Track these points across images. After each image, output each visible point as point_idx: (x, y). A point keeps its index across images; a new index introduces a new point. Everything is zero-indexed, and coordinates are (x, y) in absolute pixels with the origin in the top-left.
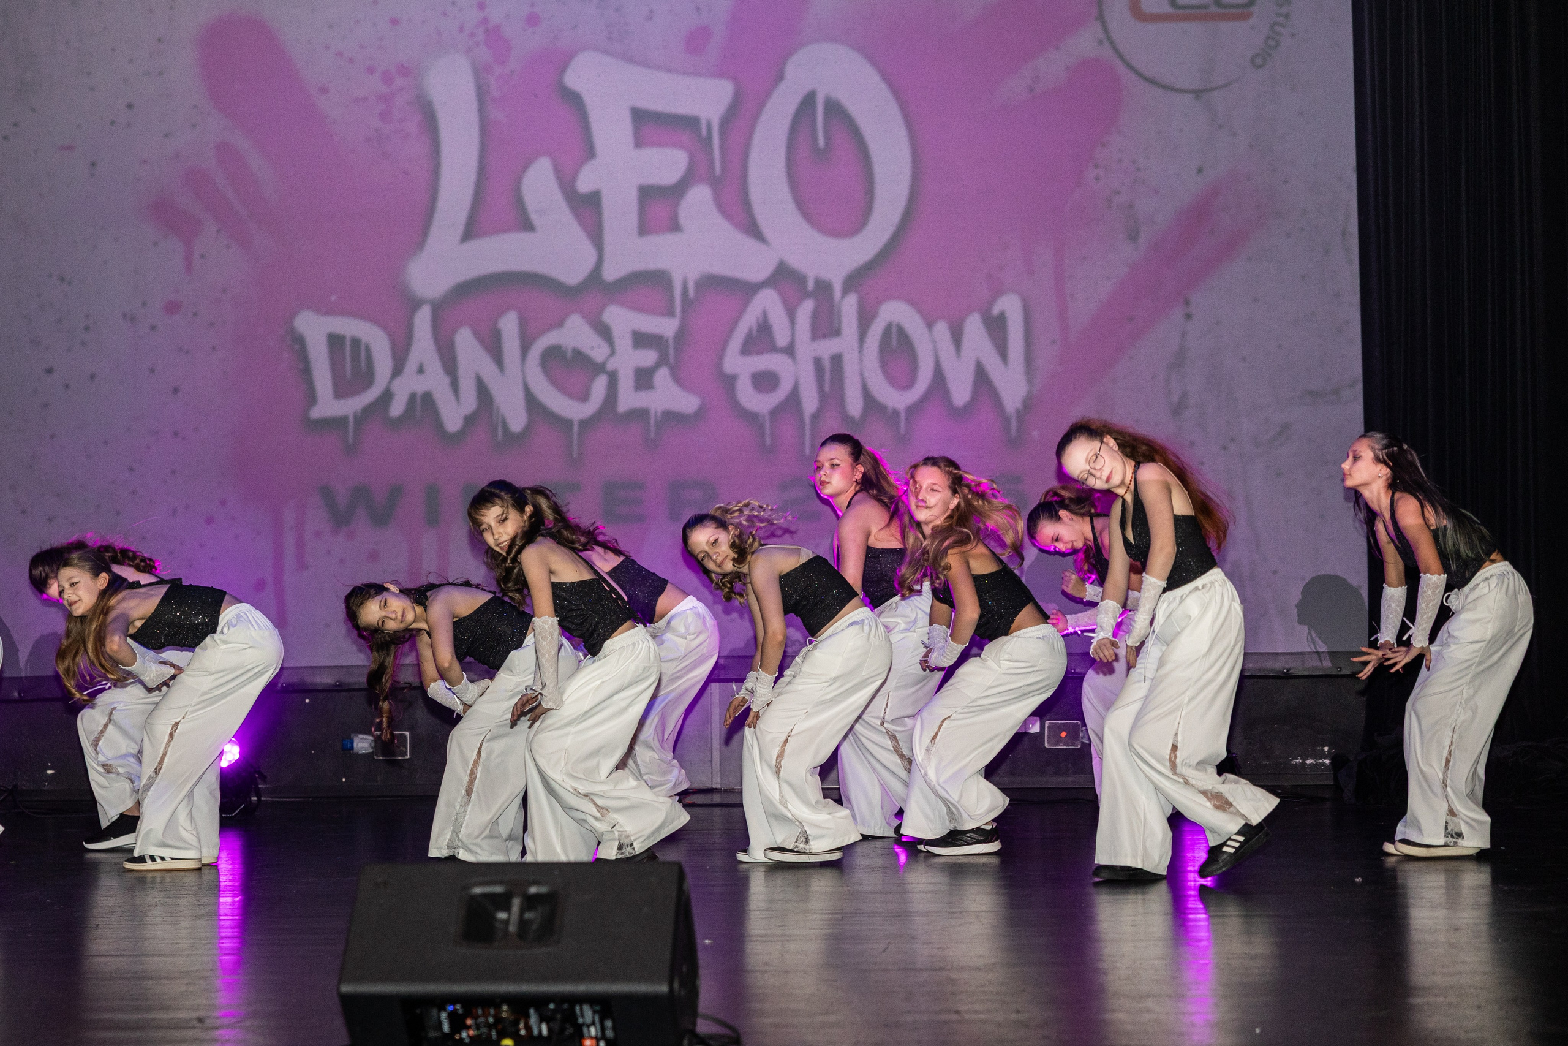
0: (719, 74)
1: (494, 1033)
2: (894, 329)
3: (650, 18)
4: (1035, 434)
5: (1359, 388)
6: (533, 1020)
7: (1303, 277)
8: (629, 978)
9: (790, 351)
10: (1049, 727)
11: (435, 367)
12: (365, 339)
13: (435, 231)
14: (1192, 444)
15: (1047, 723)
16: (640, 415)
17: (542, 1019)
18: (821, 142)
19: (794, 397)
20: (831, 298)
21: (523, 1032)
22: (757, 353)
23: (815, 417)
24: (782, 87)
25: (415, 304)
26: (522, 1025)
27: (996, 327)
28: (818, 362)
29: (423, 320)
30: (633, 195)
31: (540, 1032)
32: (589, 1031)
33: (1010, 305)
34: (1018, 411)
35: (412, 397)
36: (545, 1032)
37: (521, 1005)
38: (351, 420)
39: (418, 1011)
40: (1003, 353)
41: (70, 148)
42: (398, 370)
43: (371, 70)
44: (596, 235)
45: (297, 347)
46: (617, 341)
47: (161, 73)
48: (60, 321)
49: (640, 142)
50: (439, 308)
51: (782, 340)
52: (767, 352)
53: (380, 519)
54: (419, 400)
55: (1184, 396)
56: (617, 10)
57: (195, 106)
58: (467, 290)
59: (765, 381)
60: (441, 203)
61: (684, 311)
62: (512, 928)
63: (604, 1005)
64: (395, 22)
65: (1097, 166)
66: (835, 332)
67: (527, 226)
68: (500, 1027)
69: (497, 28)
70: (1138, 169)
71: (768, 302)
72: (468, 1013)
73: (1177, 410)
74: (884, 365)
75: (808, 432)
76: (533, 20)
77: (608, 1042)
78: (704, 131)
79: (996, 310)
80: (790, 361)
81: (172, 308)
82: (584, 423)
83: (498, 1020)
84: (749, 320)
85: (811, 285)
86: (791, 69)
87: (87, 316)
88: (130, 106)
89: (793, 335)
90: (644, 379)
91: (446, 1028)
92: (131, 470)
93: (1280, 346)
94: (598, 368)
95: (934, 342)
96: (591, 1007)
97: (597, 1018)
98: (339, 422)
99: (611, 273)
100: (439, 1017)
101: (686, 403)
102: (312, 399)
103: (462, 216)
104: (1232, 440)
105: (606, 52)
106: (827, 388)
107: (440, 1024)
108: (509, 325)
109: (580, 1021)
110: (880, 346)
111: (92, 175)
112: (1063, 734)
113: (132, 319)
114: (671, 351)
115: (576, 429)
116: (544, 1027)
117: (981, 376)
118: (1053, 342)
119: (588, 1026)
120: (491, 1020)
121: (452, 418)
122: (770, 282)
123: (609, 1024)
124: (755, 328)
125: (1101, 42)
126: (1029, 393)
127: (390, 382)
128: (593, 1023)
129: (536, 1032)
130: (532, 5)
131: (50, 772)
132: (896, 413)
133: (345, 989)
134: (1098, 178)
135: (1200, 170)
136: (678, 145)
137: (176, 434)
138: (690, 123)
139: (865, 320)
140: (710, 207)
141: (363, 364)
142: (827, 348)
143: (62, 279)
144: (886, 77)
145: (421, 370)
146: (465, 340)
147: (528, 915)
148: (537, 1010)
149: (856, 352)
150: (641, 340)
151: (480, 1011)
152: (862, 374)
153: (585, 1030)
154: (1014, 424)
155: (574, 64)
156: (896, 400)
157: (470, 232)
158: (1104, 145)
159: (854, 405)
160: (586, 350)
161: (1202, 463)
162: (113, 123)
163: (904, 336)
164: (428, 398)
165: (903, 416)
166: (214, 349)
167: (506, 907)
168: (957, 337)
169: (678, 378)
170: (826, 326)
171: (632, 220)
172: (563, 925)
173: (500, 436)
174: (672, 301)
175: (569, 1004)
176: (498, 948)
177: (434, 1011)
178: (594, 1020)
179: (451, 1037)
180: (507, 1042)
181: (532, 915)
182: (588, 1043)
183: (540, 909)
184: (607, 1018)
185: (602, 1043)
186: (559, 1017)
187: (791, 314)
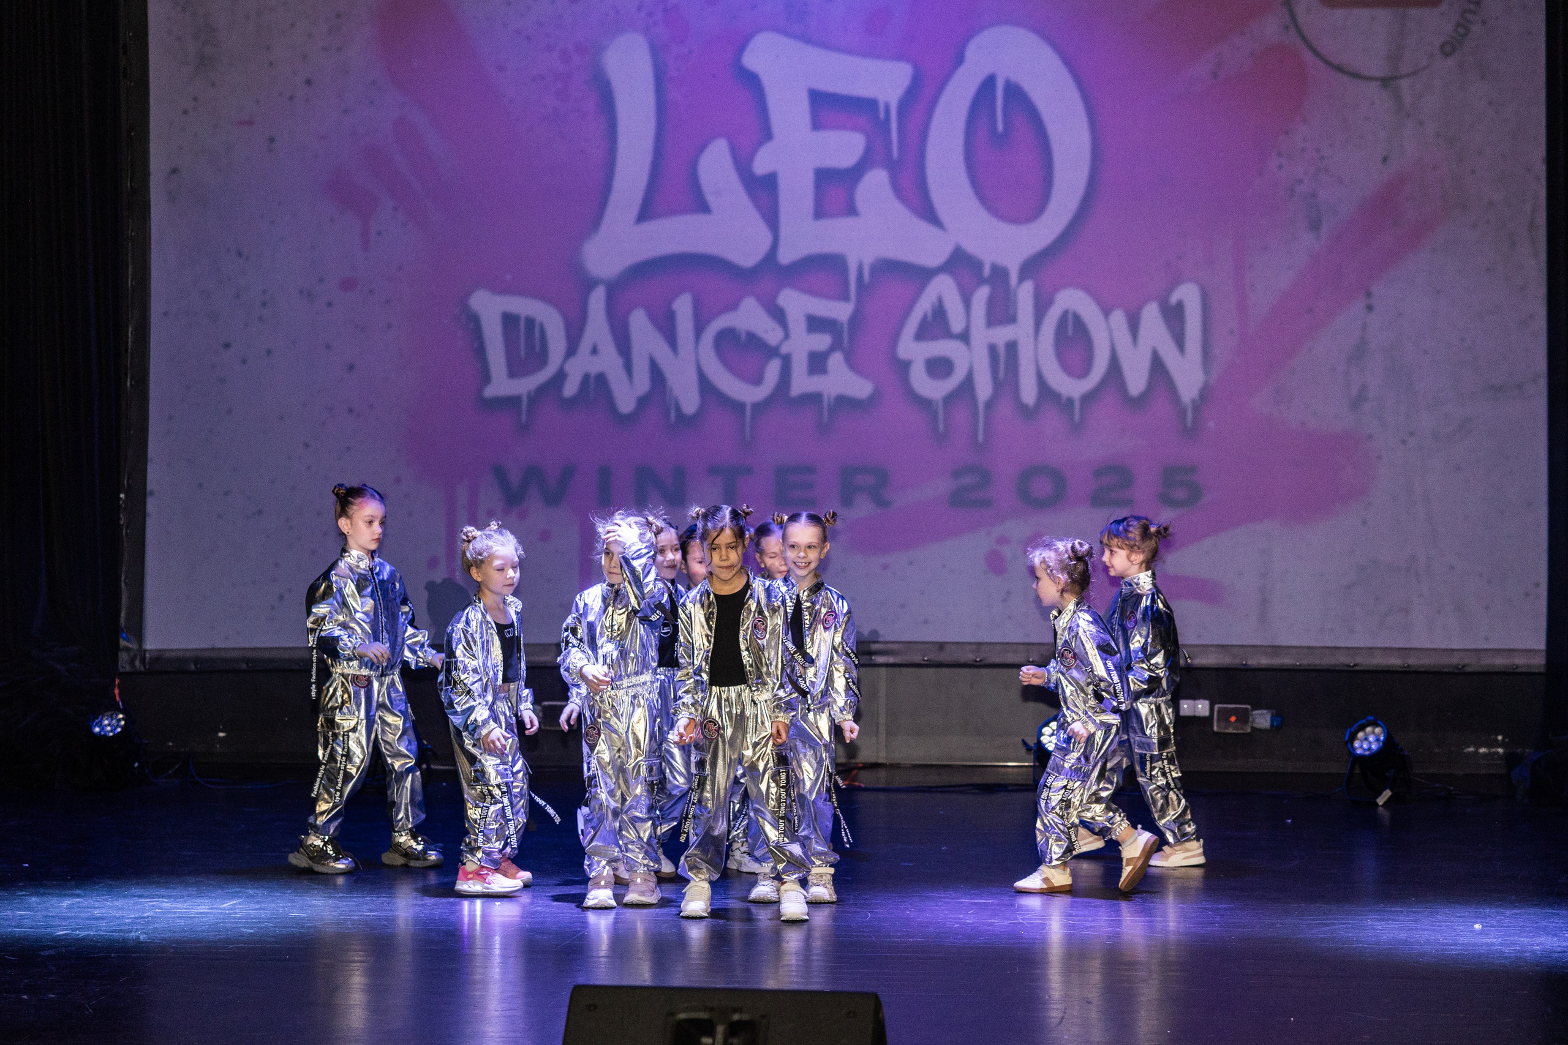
0: (899, 57)
2: (1070, 317)
4: (1211, 424)
5: (1543, 383)
7: (1488, 270)
9: (964, 337)
10: (1219, 711)
11: (609, 348)
12: (539, 319)
13: (609, 211)
14: (1370, 437)
15: (1216, 707)
16: (813, 399)
18: (1000, 127)
19: (968, 383)
20: (1007, 284)
22: (933, 339)
23: (989, 405)
24: (962, 70)
25: (588, 284)
27: (1174, 316)
28: (992, 349)
29: (597, 300)
30: (809, 179)
33: (1188, 295)
34: (1193, 401)
35: (586, 378)
38: (525, 399)
40: (1181, 345)
41: (250, 123)
42: (571, 350)
43: (549, 48)
44: (772, 218)
45: (472, 325)
46: (792, 325)
47: (339, 49)
48: (237, 296)
49: (817, 125)
50: (615, 289)
51: (957, 325)
52: (943, 337)
53: (552, 499)
54: (592, 380)
55: (1364, 388)
57: (373, 83)
58: (641, 271)
59: (939, 367)
60: (618, 183)
61: (859, 295)
65: (1279, 154)
66: (1011, 319)
67: (702, 206)
69: (676, 7)
70: (1322, 158)
71: (944, 288)
73: (1356, 404)
74: (1060, 351)
75: (981, 419)
78: (882, 115)
79: (1174, 299)
80: (964, 348)
81: (348, 285)
82: (757, 407)
84: (924, 306)
85: (987, 271)
86: (970, 53)
87: (265, 292)
88: (308, 82)
89: (968, 321)
90: (817, 363)
92: (307, 445)
93: (1462, 340)
94: (772, 352)
95: (1110, 330)
98: (512, 402)
99: (787, 256)
101: (860, 388)
102: (485, 377)
103: (637, 198)
104: (1412, 434)
105: (784, 32)
106: (1001, 375)
108: (683, 307)
110: (1055, 334)
111: (270, 151)
112: (1233, 719)
113: (309, 295)
114: (846, 336)
115: (748, 413)
117: (1157, 366)
118: (1232, 332)
121: (626, 399)
122: (946, 268)
124: (929, 315)
125: (1287, 28)
126: (1206, 383)
127: (564, 362)
131: (221, 734)
132: (1070, 401)
134: (1280, 167)
135: (1385, 160)
136: (855, 128)
137: (351, 411)
138: (868, 105)
139: (1041, 306)
140: (887, 191)
141: (537, 345)
142: (1002, 335)
143: (239, 254)
144: (1067, 61)
145: (594, 351)
146: (639, 322)
147: (730, 1040)
149: (1032, 339)
150: (815, 324)
152: (1037, 362)
154: (1190, 415)
155: (752, 45)
156: (1071, 388)
157: (647, 212)
158: (1287, 133)
159: (1029, 393)
160: (759, 332)
161: (1380, 457)
162: (291, 98)
163: (1080, 326)
164: (601, 379)
165: (1077, 405)
166: (389, 326)
167: (711, 1033)
168: (1134, 326)
169: (852, 364)
170: (1001, 312)
171: (809, 203)
173: (673, 418)
174: (847, 286)
181: (734, 1040)
183: (744, 1035)
187: (967, 300)
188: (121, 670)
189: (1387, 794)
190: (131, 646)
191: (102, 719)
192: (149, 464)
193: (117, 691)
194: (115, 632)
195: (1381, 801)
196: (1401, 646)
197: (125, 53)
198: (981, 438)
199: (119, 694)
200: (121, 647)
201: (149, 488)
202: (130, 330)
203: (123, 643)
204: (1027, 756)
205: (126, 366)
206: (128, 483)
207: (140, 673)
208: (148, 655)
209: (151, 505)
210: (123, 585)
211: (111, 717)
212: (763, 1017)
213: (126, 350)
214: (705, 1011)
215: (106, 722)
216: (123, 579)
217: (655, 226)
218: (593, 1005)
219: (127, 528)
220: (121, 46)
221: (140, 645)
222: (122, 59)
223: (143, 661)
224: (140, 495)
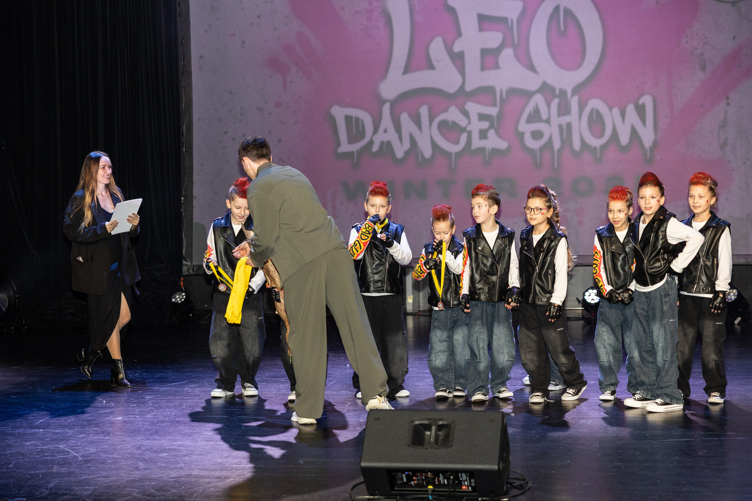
1: (425, 482)
2: (595, 111)
4: (658, 157)
6: (441, 478)
8: (480, 463)
9: (548, 121)
11: (392, 130)
12: (361, 118)
13: (391, 69)
14: (729, 161)
16: (481, 150)
17: (445, 478)
18: (562, 28)
19: (550, 141)
20: (566, 98)
21: (437, 483)
22: (534, 123)
23: (559, 151)
24: (544, 4)
25: (383, 102)
26: (436, 480)
27: (641, 110)
28: (560, 126)
29: (386, 108)
30: (478, 53)
31: (444, 483)
32: (465, 483)
33: (647, 100)
34: (650, 147)
35: (382, 143)
36: (446, 483)
37: (436, 472)
38: (356, 153)
39: (393, 474)
40: (644, 123)
42: (375, 131)
44: (462, 71)
45: (332, 121)
46: (471, 118)
47: (272, 2)
48: (230, 111)
49: (481, 29)
50: (393, 104)
51: (544, 116)
52: (538, 122)
54: (385, 144)
55: (726, 140)
57: (287, 16)
58: (405, 96)
59: (537, 135)
60: (394, 57)
61: (501, 105)
62: (432, 440)
63: (471, 474)
65: (687, 37)
66: (568, 113)
67: (432, 67)
68: (427, 480)
70: (706, 38)
71: (538, 100)
72: (414, 475)
73: (723, 146)
74: (590, 127)
75: (556, 157)
77: (472, 487)
78: (510, 24)
79: (641, 102)
80: (548, 126)
81: (278, 105)
82: (457, 154)
83: (426, 478)
84: (530, 108)
85: (557, 92)
87: (242, 109)
88: (259, 17)
89: (549, 114)
90: (483, 135)
91: (405, 480)
94: (463, 130)
95: (612, 117)
96: (465, 474)
97: (468, 478)
98: (350, 154)
99: (468, 88)
100: (402, 476)
101: (502, 145)
102: (338, 144)
103: (403, 63)
104: (748, 160)
106: (565, 137)
107: (402, 479)
108: (424, 111)
109: (461, 479)
110: (588, 119)
111: (243, 47)
113: (261, 110)
114: (495, 122)
115: (453, 156)
116: (446, 480)
117: (634, 132)
118: (667, 116)
119: (464, 481)
120: (424, 478)
121: (400, 151)
122: (540, 90)
123: (473, 481)
124: (532, 112)
126: (655, 139)
127: (372, 137)
128: (466, 480)
129: (442, 483)
132: (595, 148)
133: (363, 464)
134: (687, 42)
135: (734, 38)
136: (498, 30)
137: (280, 160)
138: (503, 20)
139: (582, 107)
140: (513, 58)
141: (361, 129)
142: (565, 120)
143: (231, 93)
145: (386, 131)
146: (405, 118)
147: (438, 433)
148: (442, 475)
149: (578, 121)
150: (482, 117)
151: (419, 474)
152: (580, 131)
153: (463, 482)
154: (648, 153)
156: (596, 143)
157: (407, 70)
158: (690, 27)
159: (577, 145)
160: (458, 121)
161: (734, 170)
162: (251, 24)
163: (599, 115)
164: (389, 143)
166: (296, 122)
167: (430, 430)
168: (623, 114)
169: (498, 134)
170: (564, 110)
171: (478, 64)
172: (453, 440)
173: (420, 160)
174: (496, 99)
175: (456, 472)
176: (426, 448)
177: (400, 474)
178: (466, 479)
179: (407, 484)
180: (430, 487)
181: (440, 433)
182: (464, 487)
183: (443, 430)
184: (472, 478)
185: (470, 488)
186: (452, 477)
187: (549, 105)
188: (184, 274)
189: (739, 319)
190: (187, 263)
191: (176, 295)
192: (194, 185)
193: (182, 283)
194: (181, 258)
195: (736, 322)
196: (745, 254)
197: (179, 6)
198: (556, 166)
199: (183, 285)
200: (183, 264)
201: (194, 195)
202: (184, 127)
203: (184, 262)
204: (579, 305)
205: (183, 142)
206: (185, 193)
207: (192, 275)
208: (195, 267)
209: (195, 203)
210: (184, 237)
211: (180, 294)
212: (453, 422)
213: (183, 135)
214: (427, 420)
215: (177, 297)
216: (184, 235)
217: (409, 76)
218: (378, 418)
219: (185, 213)
220: (177, 3)
221: (192, 263)
222: (178, 8)
223: (193, 270)
224: (190, 199)
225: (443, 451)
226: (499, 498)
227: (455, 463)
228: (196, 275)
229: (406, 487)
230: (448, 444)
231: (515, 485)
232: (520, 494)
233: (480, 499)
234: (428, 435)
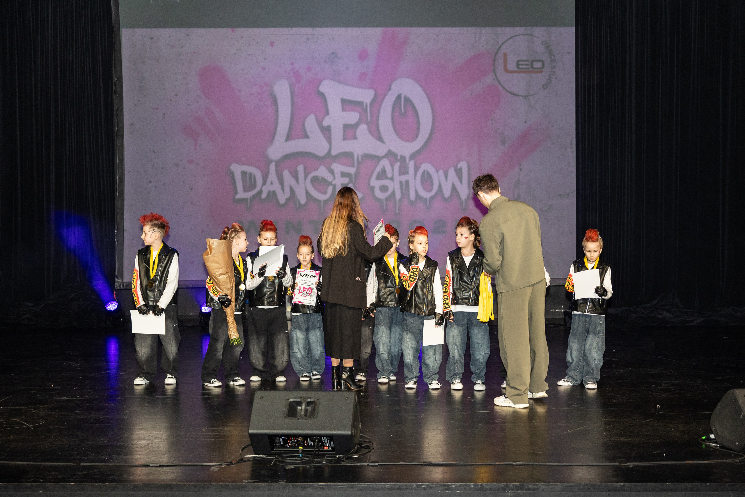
0: (370, 88)
1: (297, 444)
2: (426, 172)
3: (347, 68)
4: (471, 207)
6: (309, 441)
8: (338, 429)
9: (392, 179)
11: (276, 183)
12: (253, 173)
13: (276, 138)
17: (311, 441)
18: (403, 111)
19: (393, 194)
20: (405, 162)
22: (381, 180)
23: (400, 200)
24: (390, 92)
25: (270, 162)
26: (305, 443)
27: (459, 172)
28: (401, 183)
29: (272, 166)
30: (341, 128)
31: (311, 444)
32: (326, 445)
33: (463, 165)
34: (465, 199)
35: (269, 192)
36: (312, 445)
37: (305, 437)
38: (249, 199)
39: (274, 438)
40: (461, 181)
41: (157, 109)
42: (264, 183)
43: (256, 85)
44: (329, 141)
45: (231, 175)
46: (336, 175)
47: (186, 84)
48: (153, 166)
49: (343, 110)
50: (278, 163)
51: (389, 175)
52: (385, 179)
54: (271, 193)
56: (337, 66)
57: (198, 95)
58: (287, 157)
59: (384, 189)
60: (279, 129)
61: (358, 165)
62: (302, 413)
63: (331, 437)
64: (264, 69)
65: (492, 120)
66: (407, 173)
67: (307, 137)
69: (297, 71)
70: (506, 121)
71: (385, 163)
72: (289, 439)
74: (422, 184)
75: (397, 205)
76: (309, 69)
77: (332, 448)
78: (365, 106)
79: (459, 167)
80: (392, 182)
81: (190, 162)
82: (325, 202)
83: (298, 441)
84: (379, 169)
85: (399, 157)
86: (393, 86)
87: (162, 164)
88: (176, 95)
89: (393, 174)
91: (282, 443)
92: (177, 214)
94: (330, 184)
95: (438, 176)
96: (327, 438)
97: (329, 441)
98: (245, 200)
99: (334, 153)
100: (280, 440)
102: (236, 192)
103: (285, 134)
105: (333, 80)
106: (404, 191)
107: (280, 442)
108: (300, 169)
109: (323, 442)
110: (421, 178)
111: (164, 118)
113: (177, 165)
114: (353, 178)
115: (322, 204)
116: (312, 443)
117: (454, 188)
119: (326, 443)
120: (296, 441)
121: (282, 198)
123: (332, 443)
124: (381, 172)
125: (494, 79)
126: (469, 193)
127: (262, 187)
128: (328, 443)
129: (309, 444)
130: (309, 64)
132: (426, 199)
133: (251, 431)
134: (492, 124)
136: (356, 111)
137: (192, 203)
138: (360, 103)
139: (416, 169)
140: (367, 131)
141: (253, 182)
142: (404, 178)
143: (154, 152)
144: (424, 90)
145: (272, 183)
146: (286, 174)
147: (307, 408)
148: (310, 438)
149: (414, 179)
150: (344, 175)
151: (292, 438)
152: (415, 186)
154: (464, 204)
155: (322, 84)
156: (426, 195)
157: (289, 138)
158: (494, 113)
159: (413, 197)
160: (325, 177)
162: (171, 101)
163: (429, 175)
164: (274, 192)
165: (428, 201)
166: (204, 175)
167: (301, 405)
168: (446, 175)
170: (404, 171)
171: (341, 135)
172: (318, 413)
173: (297, 205)
174: (354, 162)
175: (320, 437)
176: (298, 419)
177: (278, 438)
178: (327, 441)
179: (283, 446)
180: (301, 448)
181: (309, 408)
182: (326, 448)
183: (311, 406)
184: (331, 441)
185: (330, 448)
186: (317, 440)
187: (392, 167)
188: (116, 289)
190: (119, 281)
191: (110, 305)
192: (125, 221)
193: (115, 296)
194: (114, 276)
197: (115, 85)
198: (397, 212)
201: (125, 229)
202: (118, 177)
203: (116, 280)
205: (117, 189)
206: (118, 227)
207: (123, 290)
208: (125, 284)
209: (125, 234)
211: (113, 304)
212: (318, 399)
213: (117, 183)
214: (299, 398)
216: (116, 258)
217: (291, 143)
218: (262, 397)
219: (117, 242)
220: (113, 83)
221: (123, 281)
222: (114, 87)
223: (123, 286)
224: (122, 231)
225: (311, 421)
226: (351, 455)
227: (319, 430)
228: (125, 289)
229: (283, 448)
230: (314, 416)
231: (363, 445)
232: (367, 453)
233: (337, 456)
234: (299, 409)
